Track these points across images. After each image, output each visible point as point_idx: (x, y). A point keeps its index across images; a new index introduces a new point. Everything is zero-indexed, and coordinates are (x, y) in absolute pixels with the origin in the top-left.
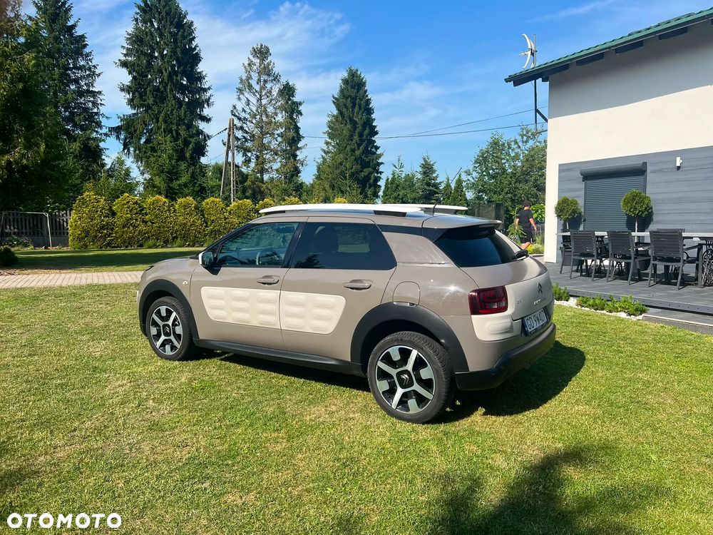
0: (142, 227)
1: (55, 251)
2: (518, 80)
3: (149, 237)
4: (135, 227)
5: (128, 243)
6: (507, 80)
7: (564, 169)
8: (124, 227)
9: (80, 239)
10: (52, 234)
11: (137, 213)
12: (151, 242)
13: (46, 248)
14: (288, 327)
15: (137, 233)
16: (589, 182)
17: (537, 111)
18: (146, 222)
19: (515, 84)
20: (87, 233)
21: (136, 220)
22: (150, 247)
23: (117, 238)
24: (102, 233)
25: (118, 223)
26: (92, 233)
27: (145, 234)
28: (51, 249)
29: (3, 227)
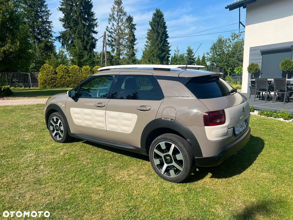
0: (68, 79)
1: (33, 89)
2: (232, 7)
3: (71, 83)
4: (65, 79)
5: (63, 86)
6: (226, 8)
7: (252, 49)
8: (61, 79)
9: (43, 84)
10: (32, 82)
11: (66, 73)
12: (72, 85)
13: (29, 88)
14: (109, 129)
15: (66, 81)
16: (264, 55)
17: (240, 22)
18: (69, 77)
19: (230, 10)
20: (46, 81)
21: (66, 76)
22: (72, 87)
23: (58, 84)
24: (52, 81)
25: (58, 77)
26: (48, 81)
27: (69, 82)
28: (31, 88)
29: (12, 79)
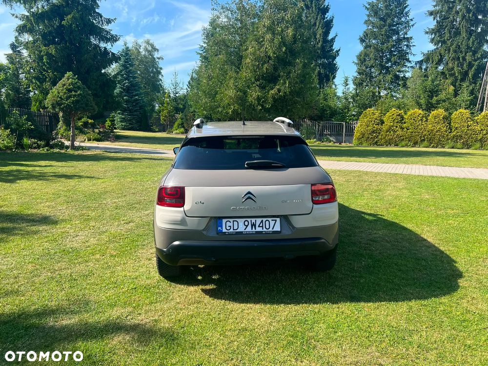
0: (400, 132)
1: (345, 146)
3: (403, 139)
4: (395, 132)
5: (389, 143)
8: (387, 132)
9: (359, 139)
10: (346, 135)
11: (397, 122)
12: (403, 143)
13: (340, 144)
15: (395, 136)
18: (402, 128)
20: (363, 135)
21: (397, 127)
22: (403, 147)
23: (382, 139)
24: (372, 135)
25: (384, 129)
26: (366, 136)
27: (401, 137)
28: (343, 144)
29: (323, 130)
